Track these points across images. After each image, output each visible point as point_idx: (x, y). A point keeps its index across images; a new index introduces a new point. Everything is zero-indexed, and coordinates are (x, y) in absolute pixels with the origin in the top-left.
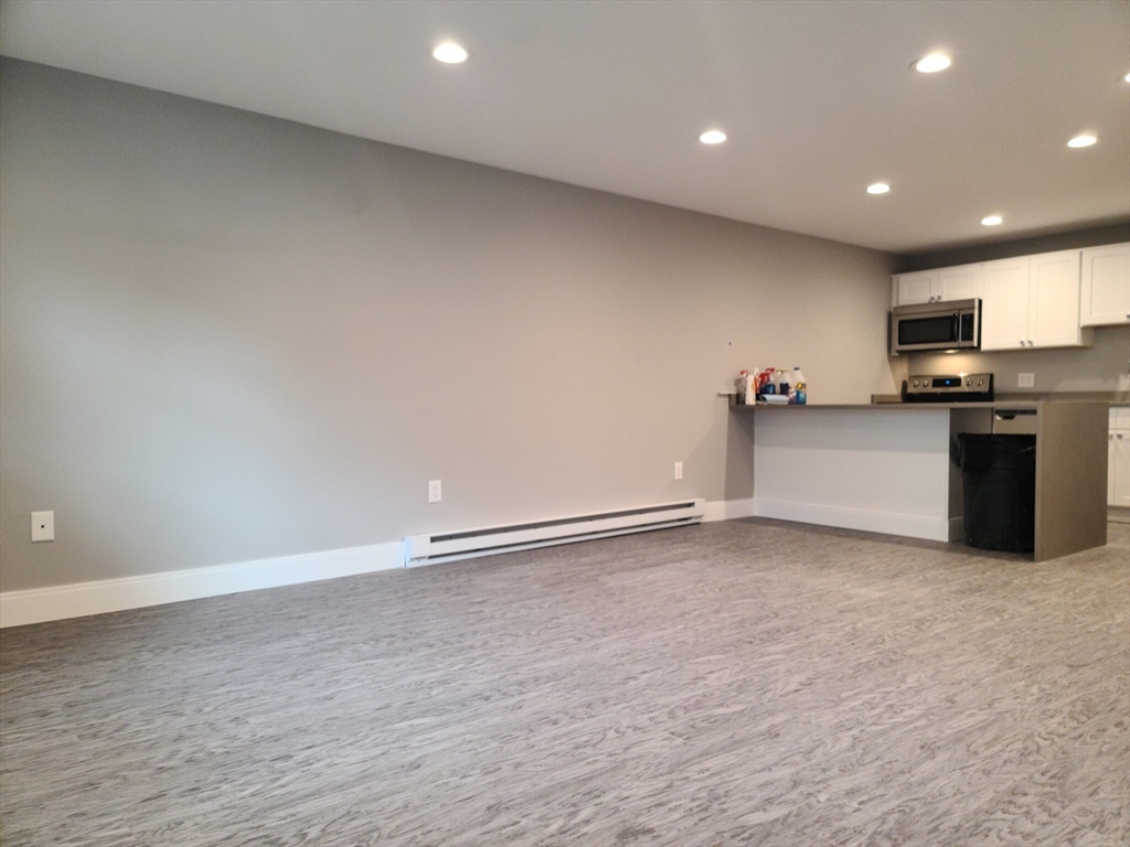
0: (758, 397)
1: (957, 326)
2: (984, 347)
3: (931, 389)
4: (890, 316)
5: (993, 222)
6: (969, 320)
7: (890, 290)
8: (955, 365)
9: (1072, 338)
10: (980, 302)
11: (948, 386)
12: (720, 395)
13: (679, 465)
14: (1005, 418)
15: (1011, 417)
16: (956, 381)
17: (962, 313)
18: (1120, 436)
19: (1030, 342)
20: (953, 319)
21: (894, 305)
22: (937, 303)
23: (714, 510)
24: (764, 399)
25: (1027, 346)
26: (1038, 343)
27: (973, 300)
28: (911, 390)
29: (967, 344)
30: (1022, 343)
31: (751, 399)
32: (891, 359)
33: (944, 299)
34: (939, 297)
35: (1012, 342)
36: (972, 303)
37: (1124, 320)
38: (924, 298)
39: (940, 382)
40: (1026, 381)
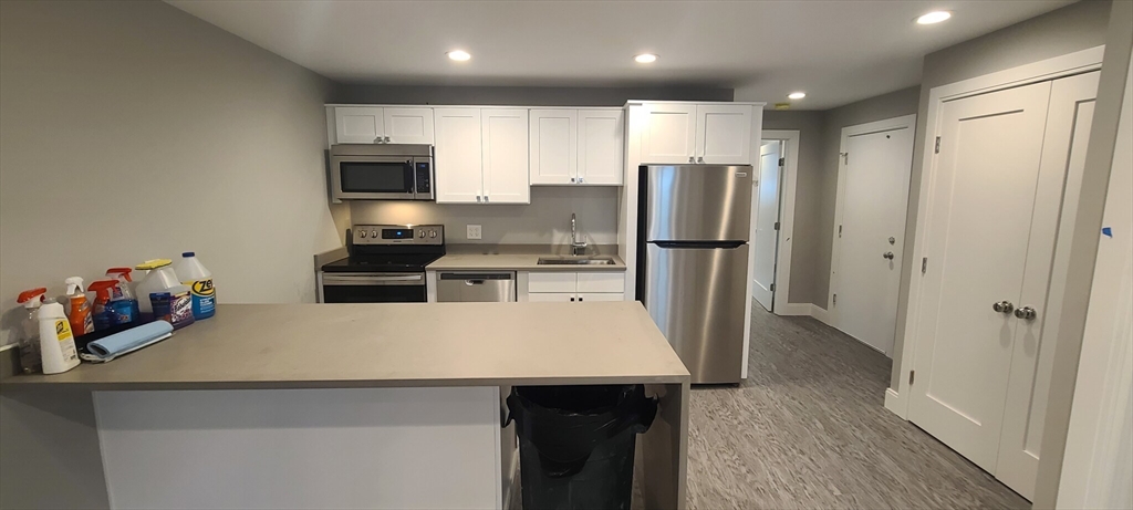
2: (439, 200)
3: (380, 241)
4: (327, 156)
5: (460, 58)
6: (425, 171)
7: (324, 124)
8: (403, 214)
9: (524, 198)
10: (433, 148)
11: (400, 237)
14: (475, 282)
15: (480, 282)
16: (407, 233)
17: (417, 160)
18: (581, 300)
19: (486, 198)
20: (406, 167)
21: (331, 142)
22: (385, 144)
25: (483, 201)
26: (491, 201)
27: (428, 146)
28: (357, 241)
29: (423, 196)
30: (478, 198)
32: (333, 206)
33: (392, 141)
34: (387, 139)
35: (469, 197)
36: (427, 151)
37: (568, 182)
38: (368, 137)
39: (390, 232)
40: (474, 233)
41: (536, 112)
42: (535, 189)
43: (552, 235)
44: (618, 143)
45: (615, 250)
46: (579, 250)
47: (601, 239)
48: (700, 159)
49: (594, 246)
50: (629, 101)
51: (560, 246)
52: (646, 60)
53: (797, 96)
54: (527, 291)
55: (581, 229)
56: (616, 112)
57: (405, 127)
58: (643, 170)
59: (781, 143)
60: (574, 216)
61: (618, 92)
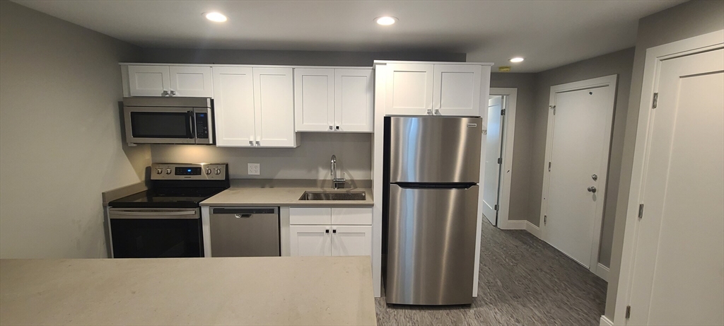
1: (192, 122)
2: (218, 144)
3: (174, 177)
4: (121, 106)
6: (202, 119)
7: (119, 80)
8: (193, 154)
9: (290, 142)
10: (212, 101)
11: (190, 174)
14: (243, 216)
15: (248, 216)
16: (197, 170)
17: (196, 111)
18: (334, 231)
19: (257, 143)
20: (188, 115)
21: (125, 95)
22: (171, 97)
25: (255, 145)
26: (262, 145)
27: (206, 99)
28: (154, 177)
29: (203, 141)
30: (251, 143)
32: (127, 149)
33: (177, 95)
34: (172, 92)
35: (242, 142)
36: (205, 103)
37: (327, 130)
38: (156, 91)
39: (182, 170)
40: (254, 170)
41: (300, 70)
42: (302, 136)
43: (318, 172)
44: (368, 97)
45: (369, 184)
46: (340, 184)
47: (358, 175)
48: (437, 111)
49: (352, 181)
50: (375, 61)
51: (324, 181)
52: (386, 22)
53: (517, 60)
54: (288, 224)
55: (341, 166)
56: (366, 71)
57: (188, 82)
58: (387, 120)
59: (503, 98)
60: (334, 157)
61: (366, 54)
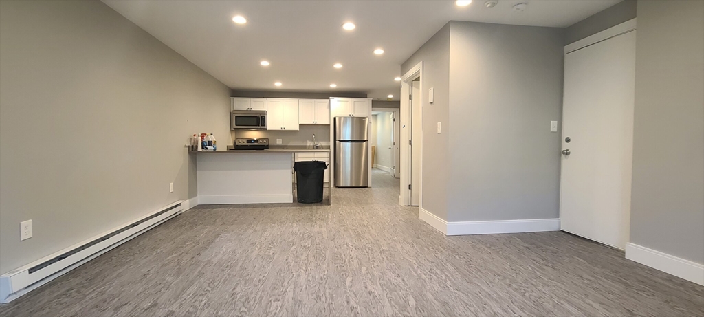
0: (203, 148)
1: (258, 120)
2: (268, 129)
3: (246, 144)
4: (231, 114)
5: (278, 85)
6: (264, 119)
7: (230, 104)
8: (254, 135)
9: (297, 128)
10: (267, 112)
11: (253, 142)
12: (186, 146)
13: (172, 184)
16: (256, 141)
17: (261, 115)
18: (316, 160)
19: (284, 128)
20: (258, 118)
21: (232, 109)
22: (250, 111)
23: (186, 205)
24: (207, 148)
26: (286, 129)
28: (238, 144)
29: (263, 127)
30: (282, 128)
31: (200, 149)
32: (231, 131)
33: (253, 109)
34: (251, 109)
35: (278, 128)
36: (265, 112)
37: (312, 123)
38: (245, 108)
39: (249, 141)
40: (279, 142)
41: (301, 100)
42: (300, 125)
43: (306, 142)
44: (328, 110)
45: (329, 147)
46: (317, 147)
47: (324, 144)
48: (353, 115)
49: (322, 146)
50: (330, 98)
51: (310, 146)
52: (333, 86)
53: (390, 96)
55: (317, 140)
56: (327, 101)
57: (257, 105)
58: (335, 118)
59: (394, 113)
60: (314, 135)
61: (327, 95)
